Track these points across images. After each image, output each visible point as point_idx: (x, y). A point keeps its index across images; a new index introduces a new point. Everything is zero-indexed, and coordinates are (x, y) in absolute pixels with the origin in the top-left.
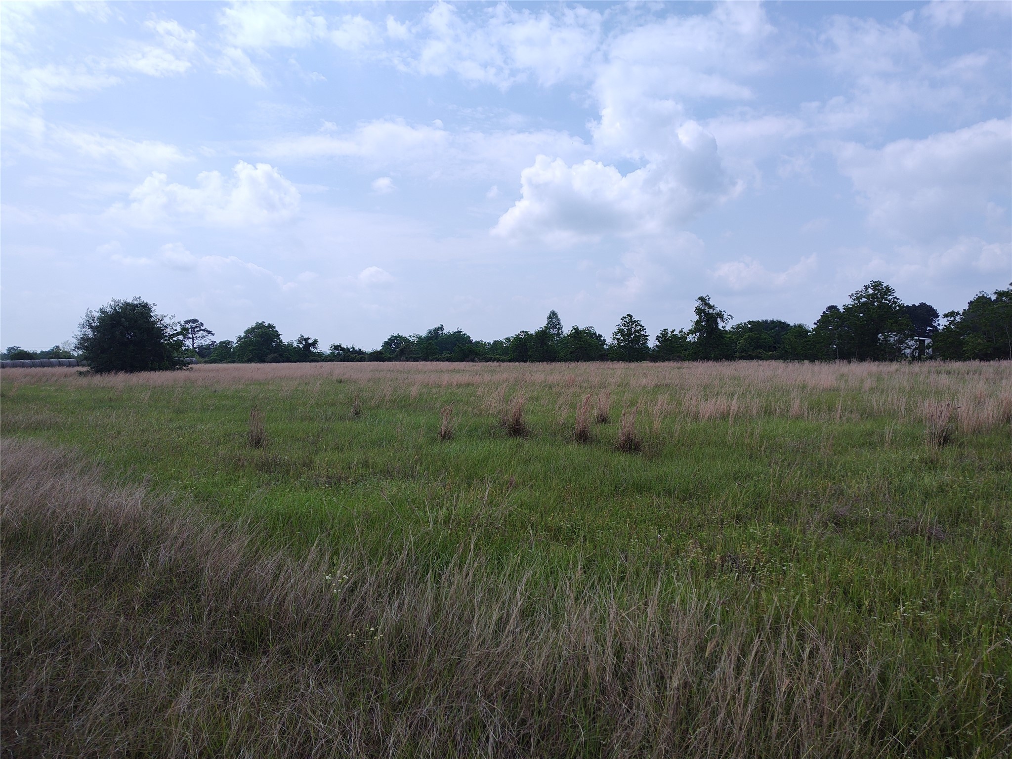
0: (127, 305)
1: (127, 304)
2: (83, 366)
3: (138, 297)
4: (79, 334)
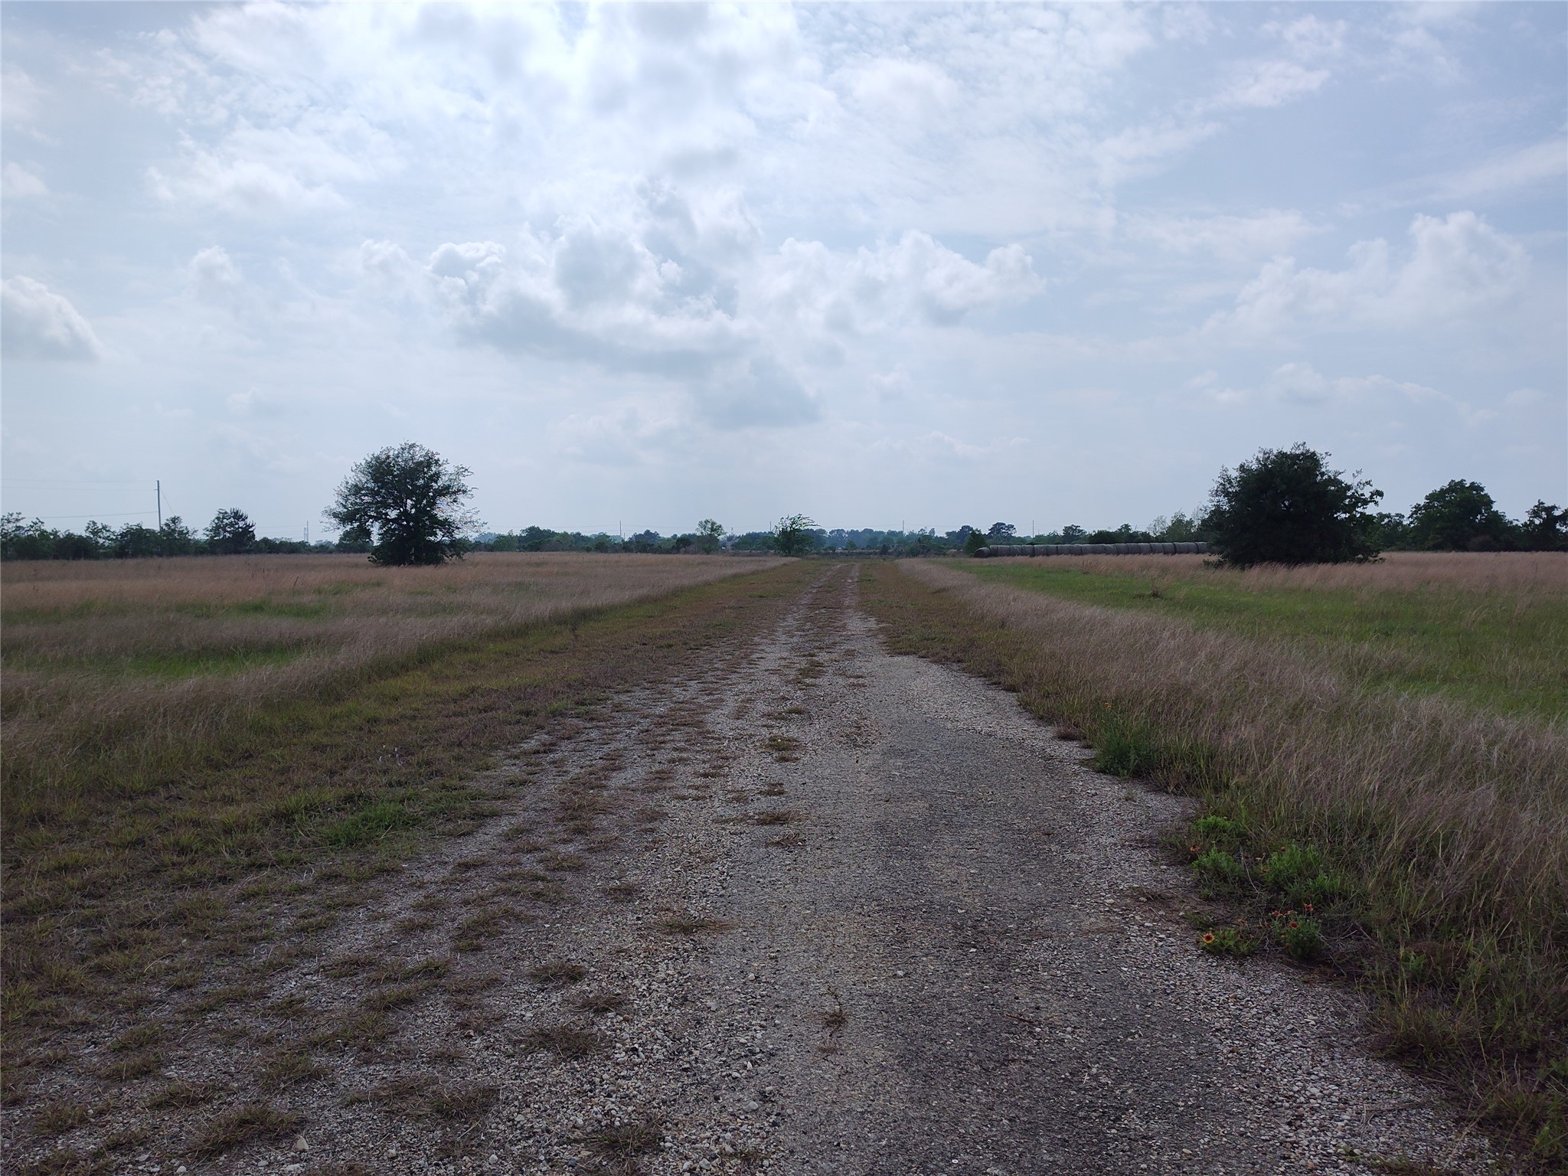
0: (1282, 457)
1: (1282, 455)
2: (1212, 553)
3: (1302, 443)
4: (1210, 505)
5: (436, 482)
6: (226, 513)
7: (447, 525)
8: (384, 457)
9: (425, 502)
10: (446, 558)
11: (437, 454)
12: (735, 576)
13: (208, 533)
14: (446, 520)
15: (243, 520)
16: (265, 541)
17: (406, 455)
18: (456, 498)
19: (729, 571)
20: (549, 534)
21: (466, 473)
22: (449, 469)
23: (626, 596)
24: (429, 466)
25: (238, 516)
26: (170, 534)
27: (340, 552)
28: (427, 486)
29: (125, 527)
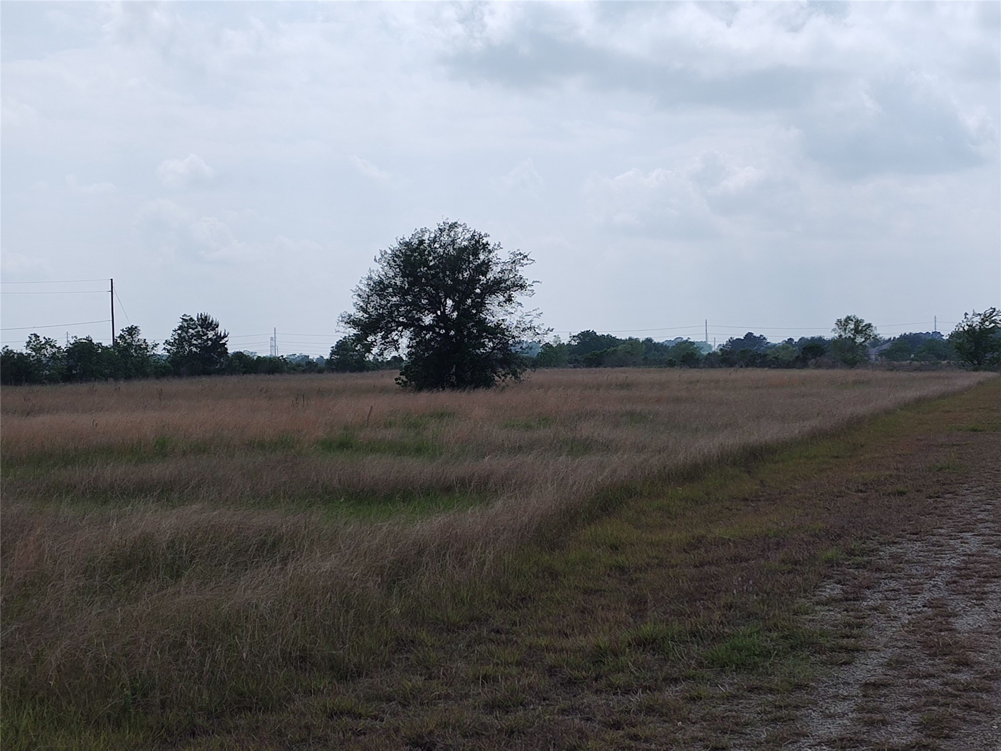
5: (484, 275)
6: (191, 319)
7: (497, 331)
8: (416, 241)
9: (469, 301)
10: (497, 378)
11: (486, 235)
12: (919, 401)
13: (169, 347)
14: (498, 326)
15: (213, 329)
16: (239, 355)
17: (445, 239)
18: (510, 296)
19: (911, 394)
20: (610, 341)
21: (525, 262)
22: (501, 256)
23: (795, 430)
24: (476, 255)
25: (206, 323)
26: (125, 349)
27: (333, 370)
28: (473, 281)
29: (72, 342)
